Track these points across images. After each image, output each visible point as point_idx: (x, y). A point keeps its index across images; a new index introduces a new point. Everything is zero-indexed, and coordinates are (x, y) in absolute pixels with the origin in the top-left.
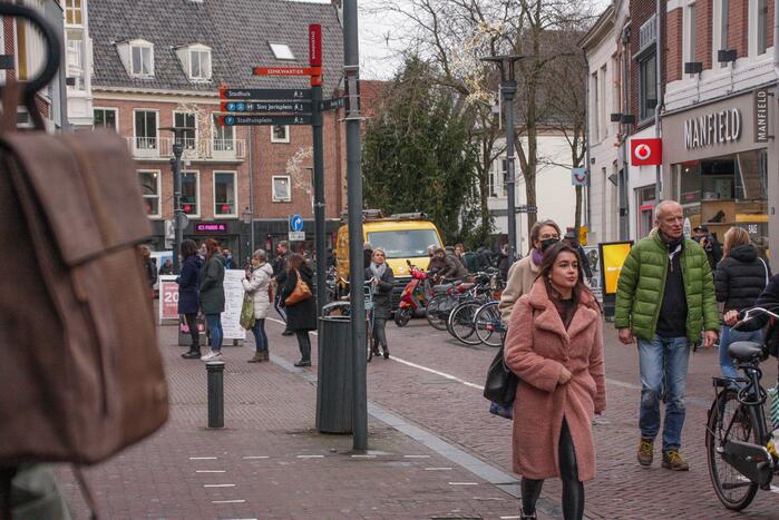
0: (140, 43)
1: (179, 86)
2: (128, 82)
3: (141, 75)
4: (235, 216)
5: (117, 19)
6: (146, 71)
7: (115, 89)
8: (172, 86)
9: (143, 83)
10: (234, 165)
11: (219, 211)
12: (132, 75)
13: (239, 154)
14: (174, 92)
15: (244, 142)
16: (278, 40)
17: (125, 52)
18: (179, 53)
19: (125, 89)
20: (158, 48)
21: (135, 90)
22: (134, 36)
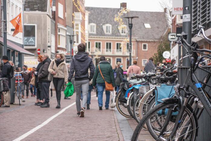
0: (108, 25)
1: (118, 36)
2: (104, 35)
3: (108, 33)
5: (103, 18)
6: (109, 32)
7: (101, 37)
8: (116, 36)
9: (108, 35)
12: (105, 33)
15: (134, 50)
16: (146, 23)
17: (104, 27)
18: (119, 27)
19: (103, 37)
20: (113, 26)
21: (106, 37)
22: (107, 23)
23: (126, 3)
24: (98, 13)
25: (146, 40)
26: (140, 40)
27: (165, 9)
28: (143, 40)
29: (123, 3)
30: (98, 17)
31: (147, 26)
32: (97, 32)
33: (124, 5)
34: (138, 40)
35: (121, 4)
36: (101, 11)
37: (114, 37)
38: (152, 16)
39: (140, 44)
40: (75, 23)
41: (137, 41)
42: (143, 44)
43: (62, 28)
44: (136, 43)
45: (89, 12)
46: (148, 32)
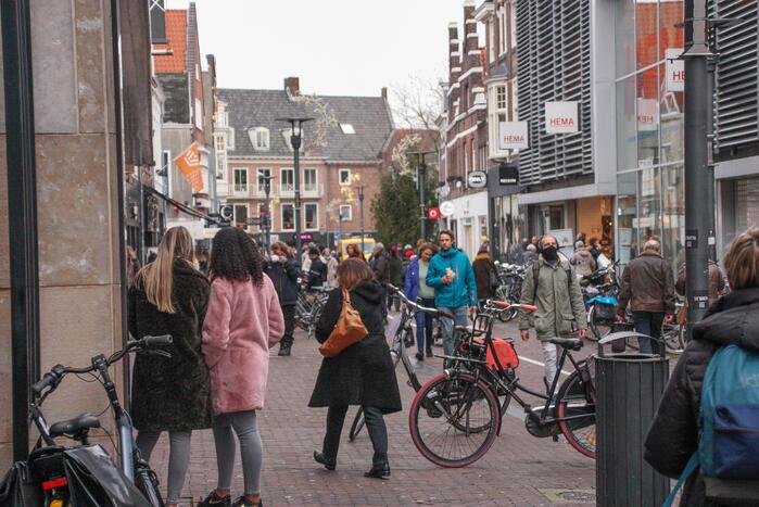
0: (262, 129)
1: (284, 154)
2: (254, 152)
3: (261, 148)
4: (317, 230)
5: (249, 114)
6: (265, 146)
7: (246, 157)
8: (280, 154)
9: (263, 153)
10: (316, 200)
11: (308, 226)
12: (257, 148)
13: (320, 192)
14: (281, 157)
15: (322, 186)
16: (345, 122)
17: (253, 134)
18: (284, 134)
19: (252, 157)
20: (272, 131)
21: (258, 157)
22: (258, 125)
23: (297, 79)
24: (235, 101)
25: (346, 162)
26: (335, 162)
27: (384, 91)
28: (341, 162)
29: (290, 79)
30: (237, 111)
31: (348, 129)
32: (237, 147)
33: (293, 83)
34: (329, 162)
35: (286, 80)
36: (242, 98)
37: (275, 157)
38: (356, 107)
39: (334, 171)
40: (216, 134)
41: (326, 164)
42: (340, 170)
43: (204, 152)
44: (324, 169)
45: (226, 105)
46: (349, 144)
